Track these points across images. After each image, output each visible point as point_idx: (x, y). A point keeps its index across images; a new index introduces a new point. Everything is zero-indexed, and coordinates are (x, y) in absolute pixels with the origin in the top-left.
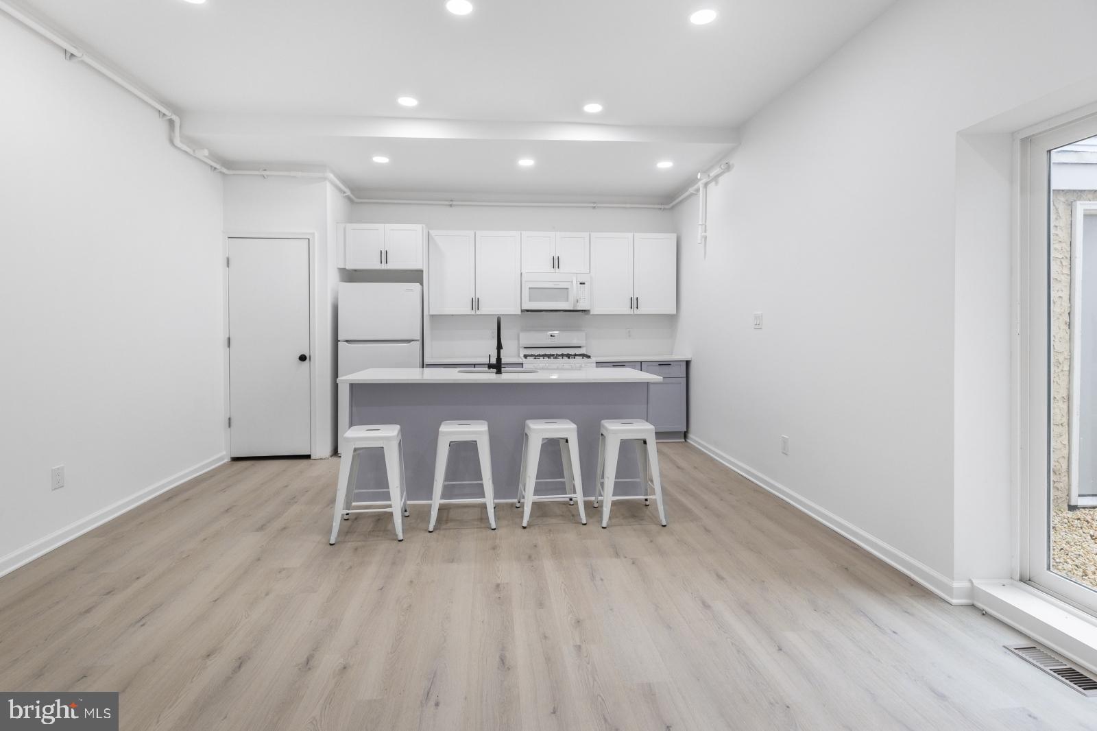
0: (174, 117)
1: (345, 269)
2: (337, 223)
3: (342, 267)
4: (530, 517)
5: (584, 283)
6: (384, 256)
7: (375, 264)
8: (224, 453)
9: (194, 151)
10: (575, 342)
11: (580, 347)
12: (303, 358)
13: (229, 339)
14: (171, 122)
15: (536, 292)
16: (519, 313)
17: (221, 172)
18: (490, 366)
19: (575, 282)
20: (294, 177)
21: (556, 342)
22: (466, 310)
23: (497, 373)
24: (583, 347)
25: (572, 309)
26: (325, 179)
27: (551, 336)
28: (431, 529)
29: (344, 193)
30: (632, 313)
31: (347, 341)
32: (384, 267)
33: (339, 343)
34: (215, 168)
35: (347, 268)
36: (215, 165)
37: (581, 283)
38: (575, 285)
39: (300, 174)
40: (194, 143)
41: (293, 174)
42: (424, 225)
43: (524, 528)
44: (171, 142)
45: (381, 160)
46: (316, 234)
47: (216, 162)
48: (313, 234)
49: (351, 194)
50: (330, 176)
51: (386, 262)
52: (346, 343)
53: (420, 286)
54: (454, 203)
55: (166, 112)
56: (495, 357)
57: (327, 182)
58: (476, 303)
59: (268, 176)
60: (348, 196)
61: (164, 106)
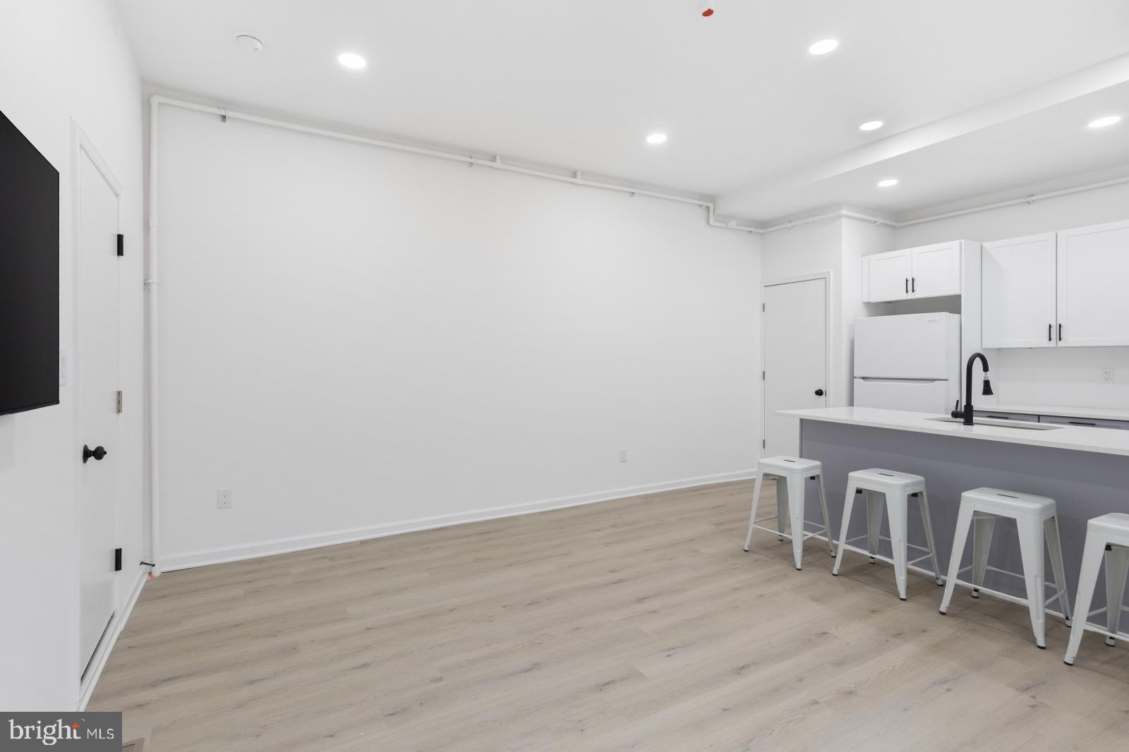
0: (709, 204)
1: (869, 303)
2: (863, 256)
3: (867, 301)
4: (951, 602)
6: (910, 284)
7: (900, 295)
8: (756, 469)
9: (726, 224)
12: (819, 393)
13: (764, 373)
14: (708, 208)
17: (756, 233)
18: (955, 415)
20: (812, 222)
22: (1041, 340)
23: (965, 423)
26: (840, 217)
28: (835, 572)
29: (875, 222)
31: (863, 378)
32: (911, 296)
33: (855, 380)
34: (751, 232)
35: (871, 301)
36: (750, 229)
39: (816, 218)
40: (726, 219)
41: (811, 219)
42: (963, 240)
43: (943, 614)
44: (708, 222)
45: (888, 183)
46: (832, 272)
47: (749, 226)
48: (829, 273)
49: (886, 222)
50: (844, 212)
51: (913, 291)
52: (861, 380)
53: (957, 316)
54: (1032, 198)
55: (701, 203)
56: (964, 403)
57: (843, 219)
58: (1055, 332)
59: (792, 226)
60: (882, 224)
61: (699, 200)
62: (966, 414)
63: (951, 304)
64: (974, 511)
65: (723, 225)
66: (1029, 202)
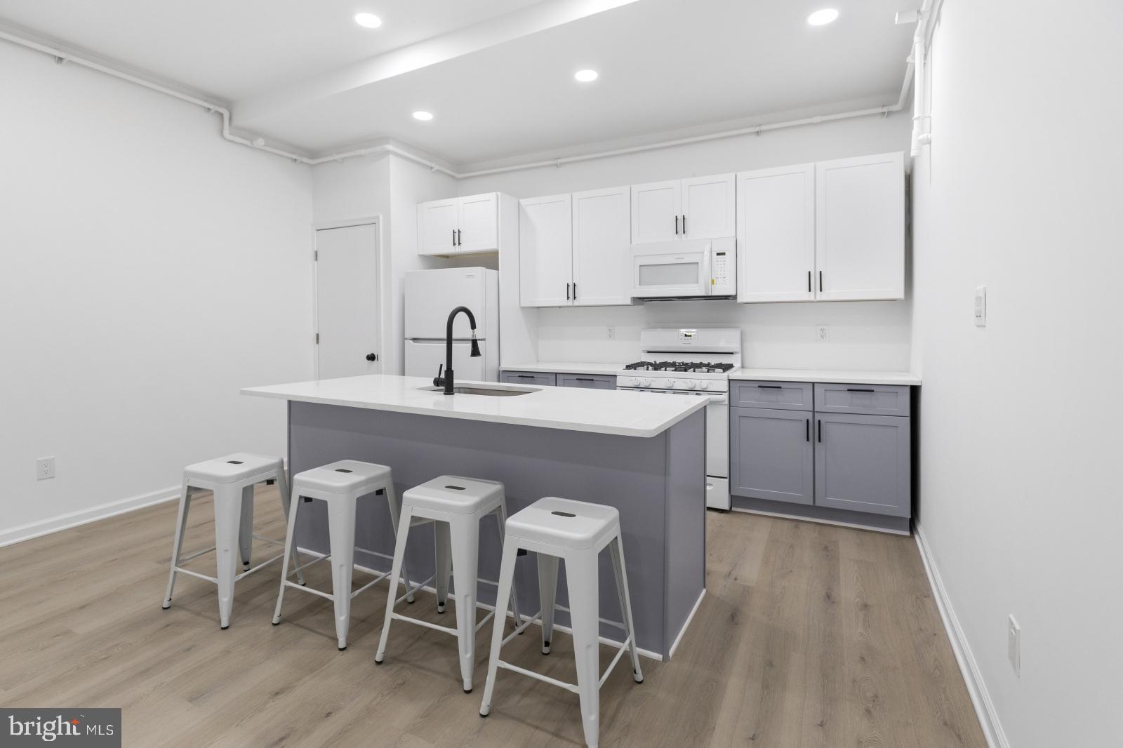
0: (220, 110)
1: (425, 255)
2: (418, 203)
3: (422, 253)
4: (386, 646)
5: (724, 254)
6: (457, 237)
7: (449, 249)
9: (252, 142)
10: (722, 345)
11: (732, 353)
12: (371, 358)
13: (318, 335)
14: (220, 115)
15: (647, 271)
16: (629, 302)
18: (437, 383)
19: (707, 253)
20: (361, 156)
21: (693, 345)
22: (561, 300)
23: (446, 393)
24: (736, 353)
25: (703, 294)
26: (387, 153)
27: (686, 335)
30: (812, 298)
31: (414, 339)
32: (456, 250)
33: (406, 341)
34: (295, 160)
35: (426, 253)
36: (294, 157)
37: (718, 254)
38: (706, 258)
39: (363, 152)
40: (250, 135)
41: (359, 152)
42: (499, 193)
43: (378, 663)
44: (223, 135)
45: (424, 116)
46: (381, 218)
47: (293, 153)
48: (378, 218)
49: (441, 168)
50: (390, 147)
51: (459, 244)
52: (411, 341)
53: (494, 272)
54: (559, 161)
55: (211, 107)
56: (444, 368)
57: (391, 157)
58: (572, 290)
59: (343, 159)
60: (437, 170)
61: (205, 101)
62: (446, 383)
63: (489, 260)
64: (412, 517)
65: (248, 143)
66: (557, 165)
